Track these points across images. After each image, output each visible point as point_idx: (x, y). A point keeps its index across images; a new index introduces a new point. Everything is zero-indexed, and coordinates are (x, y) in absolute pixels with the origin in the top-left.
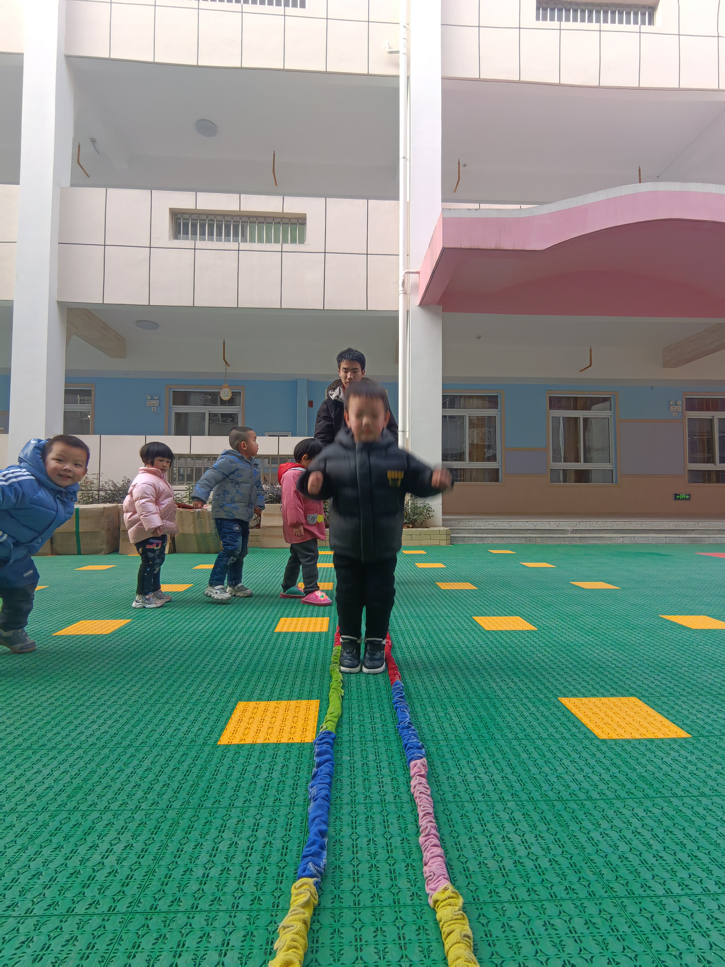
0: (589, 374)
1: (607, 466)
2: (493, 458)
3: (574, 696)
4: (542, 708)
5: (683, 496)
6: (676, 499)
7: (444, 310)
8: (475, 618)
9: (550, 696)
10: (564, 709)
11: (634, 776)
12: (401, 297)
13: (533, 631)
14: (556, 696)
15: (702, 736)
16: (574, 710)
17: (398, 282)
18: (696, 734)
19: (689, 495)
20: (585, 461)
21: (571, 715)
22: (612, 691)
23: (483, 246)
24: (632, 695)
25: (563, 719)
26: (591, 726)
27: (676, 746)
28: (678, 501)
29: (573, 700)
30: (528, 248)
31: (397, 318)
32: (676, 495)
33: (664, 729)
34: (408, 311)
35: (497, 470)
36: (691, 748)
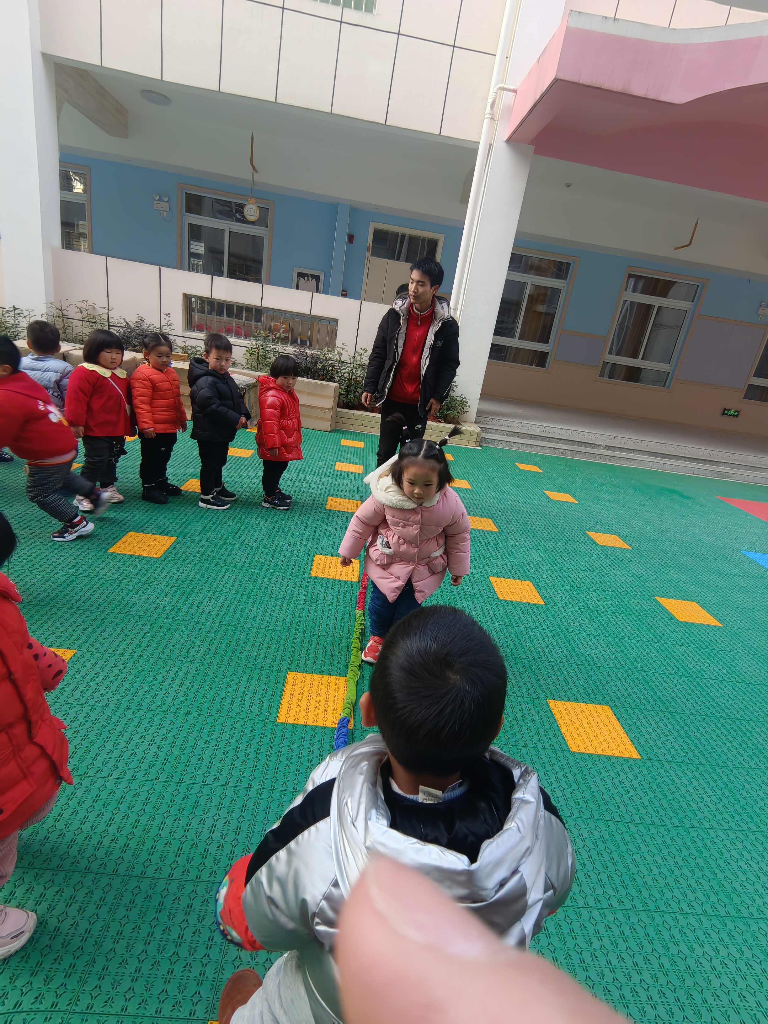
0: (683, 255)
1: (664, 367)
2: (545, 339)
3: (561, 699)
4: (533, 712)
5: (732, 413)
6: (724, 414)
7: (536, 152)
8: (491, 578)
9: (541, 696)
10: (549, 714)
11: (588, 796)
12: (486, 122)
13: (540, 605)
14: (546, 697)
15: (649, 759)
16: (557, 716)
17: (486, 98)
18: (645, 757)
19: (739, 412)
20: (642, 359)
21: (554, 722)
22: (592, 696)
23: (607, 85)
24: (607, 703)
25: (548, 726)
26: (567, 735)
27: (626, 768)
28: (725, 418)
29: (559, 702)
30: (663, 98)
31: (475, 151)
32: (725, 409)
33: (622, 747)
34: (490, 145)
35: (547, 354)
36: (637, 771)
